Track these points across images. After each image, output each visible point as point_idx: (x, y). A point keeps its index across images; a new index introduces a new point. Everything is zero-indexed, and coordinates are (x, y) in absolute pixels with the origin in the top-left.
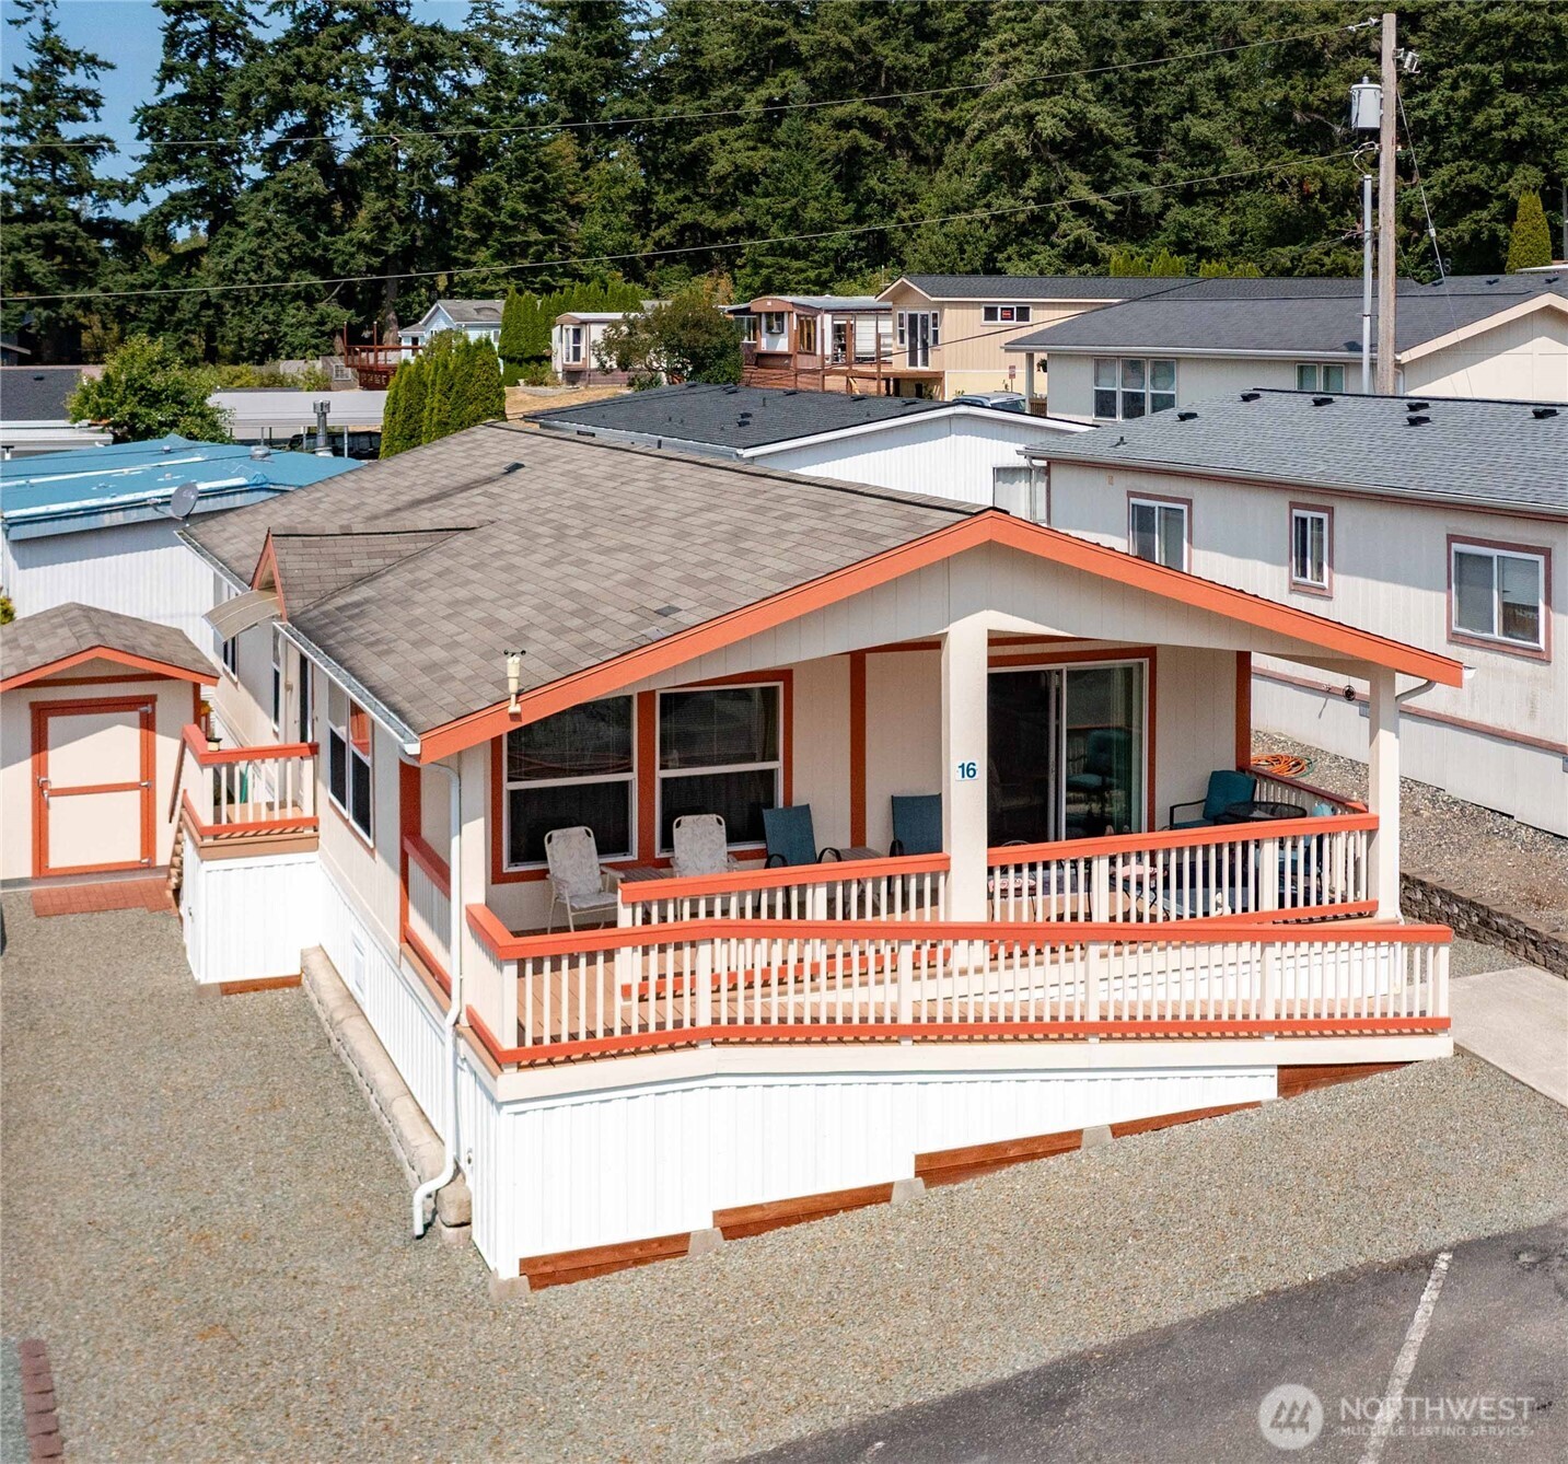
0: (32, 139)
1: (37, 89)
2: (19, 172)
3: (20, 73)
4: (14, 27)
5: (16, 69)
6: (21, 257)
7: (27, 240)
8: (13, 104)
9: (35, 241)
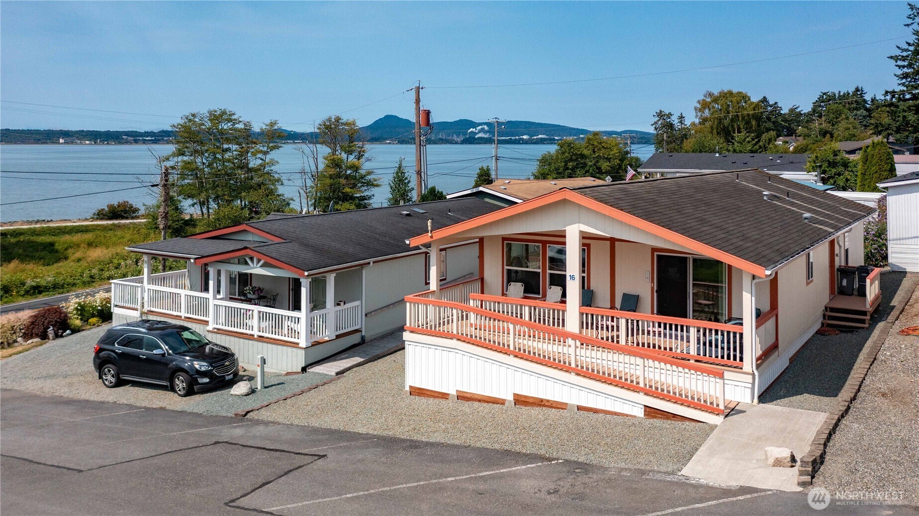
0: (913, 68)
1: (916, 50)
2: (910, 82)
3: (909, 44)
4: (907, 27)
5: (907, 43)
6: (906, 114)
7: (909, 108)
8: (907, 56)
9: (912, 108)
